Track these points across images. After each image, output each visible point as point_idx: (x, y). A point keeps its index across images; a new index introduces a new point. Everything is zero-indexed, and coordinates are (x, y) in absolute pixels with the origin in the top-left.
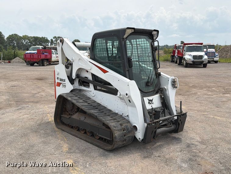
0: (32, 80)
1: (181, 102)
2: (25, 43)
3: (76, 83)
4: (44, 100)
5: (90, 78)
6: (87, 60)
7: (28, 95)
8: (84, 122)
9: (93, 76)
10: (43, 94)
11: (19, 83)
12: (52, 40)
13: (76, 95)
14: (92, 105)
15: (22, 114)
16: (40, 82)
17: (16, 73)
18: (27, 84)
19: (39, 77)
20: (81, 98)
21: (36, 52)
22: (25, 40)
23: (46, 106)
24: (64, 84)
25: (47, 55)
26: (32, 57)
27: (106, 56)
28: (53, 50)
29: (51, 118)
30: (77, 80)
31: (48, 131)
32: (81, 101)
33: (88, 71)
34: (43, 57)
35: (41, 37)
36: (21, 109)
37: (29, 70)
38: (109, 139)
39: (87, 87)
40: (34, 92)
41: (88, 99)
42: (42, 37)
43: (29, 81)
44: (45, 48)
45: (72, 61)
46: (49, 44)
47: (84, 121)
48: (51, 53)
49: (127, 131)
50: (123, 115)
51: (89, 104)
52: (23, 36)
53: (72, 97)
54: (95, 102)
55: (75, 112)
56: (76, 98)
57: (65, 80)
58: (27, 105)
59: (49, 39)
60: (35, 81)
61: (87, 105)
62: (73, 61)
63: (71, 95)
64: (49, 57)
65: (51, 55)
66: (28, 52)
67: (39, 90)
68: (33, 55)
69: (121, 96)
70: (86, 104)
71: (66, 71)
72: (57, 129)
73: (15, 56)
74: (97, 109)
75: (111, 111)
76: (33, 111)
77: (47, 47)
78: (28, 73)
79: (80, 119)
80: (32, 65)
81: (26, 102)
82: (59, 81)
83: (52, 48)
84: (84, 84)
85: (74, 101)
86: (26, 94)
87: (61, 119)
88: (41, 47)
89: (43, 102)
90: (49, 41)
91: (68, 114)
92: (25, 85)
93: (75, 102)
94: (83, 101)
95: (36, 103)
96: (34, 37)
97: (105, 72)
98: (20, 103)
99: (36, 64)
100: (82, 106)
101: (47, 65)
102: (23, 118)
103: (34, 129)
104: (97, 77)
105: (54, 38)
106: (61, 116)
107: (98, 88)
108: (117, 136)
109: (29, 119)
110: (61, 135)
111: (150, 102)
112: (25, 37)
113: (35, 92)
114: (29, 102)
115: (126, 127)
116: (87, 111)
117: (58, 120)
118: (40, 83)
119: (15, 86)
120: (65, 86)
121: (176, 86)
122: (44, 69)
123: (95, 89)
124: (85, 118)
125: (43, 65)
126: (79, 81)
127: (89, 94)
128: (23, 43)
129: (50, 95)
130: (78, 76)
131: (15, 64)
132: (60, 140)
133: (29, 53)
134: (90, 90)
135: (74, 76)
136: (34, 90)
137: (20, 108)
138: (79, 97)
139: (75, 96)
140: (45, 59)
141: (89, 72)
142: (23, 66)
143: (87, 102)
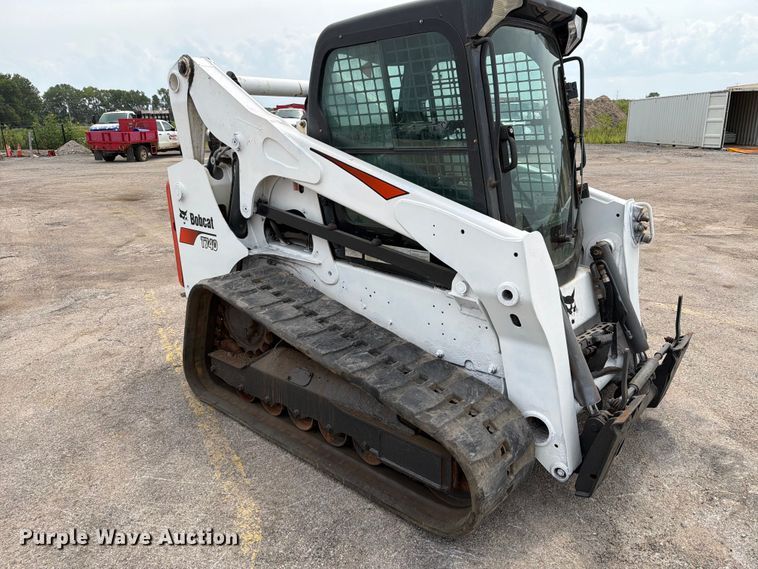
0: (110, 203)
1: (680, 299)
2: (91, 106)
3: (257, 232)
4: (144, 270)
5: (314, 214)
6: (302, 143)
7: (95, 250)
8: (306, 391)
9: (325, 208)
10: (140, 245)
11: (73, 214)
12: (155, 97)
13: (265, 283)
14: (335, 328)
15: (74, 330)
16: (131, 207)
17: (65, 183)
18: (93, 214)
19: (127, 193)
20: (286, 296)
21: (116, 125)
22: (90, 100)
23: (152, 292)
24: (210, 237)
25: (145, 133)
26: (107, 138)
27: (382, 126)
28: (160, 121)
29: (171, 346)
30: (260, 222)
31: (168, 420)
32: (289, 310)
33: (301, 189)
34: (135, 138)
35: (128, 90)
36: (70, 306)
37: (101, 174)
38: (437, 486)
39: (301, 248)
40: (114, 242)
41: (313, 296)
42: (132, 92)
43: (101, 206)
44: (139, 115)
45: (234, 148)
46: (150, 106)
47: (307, 388)
48: (154, 128)
49: (515, 450)
50: (468, 365)
51: (322, 321)
52: (84, 89)
53: (252, 296)
54: (343, 309)
55: (265, 344)
56: (267, 297)
57: (211, 221)
58: (93, 291)
59: (150, 96)
60: (118, 206)
61: (316, 327)
62: (239, 149)
63: (245, 285)
64: (150, 137)
65: (156, 133)
66: (97, 126)
67: (128, 235)
68: (109, 134)
69: (473, 299)
70: (311, 325)
71: (212, 187)
72: (196, 406)
73: (65, 139)
74: (360, 344)
75: (421, 350)
76: (111, 315)
77: (143, 112)
78: (96, 183)
79: (289, 378)
80: (110, 159)
81: (91, 278)
82: (189, 225)
83: (157, 115)
84: (288, 234)
85: (262, 315)
86: (90, 250)
87: (212, 368)
88: (128, 112)
89: (142, 277)
90: (149, 100)
91: (233, 347)
92: (88, 220)
93: (268, 317)
94: (298, 307)
95: (122, 280)
96: (112, 92)
97: (388, 192)
98: (71, 282)
99: (119, 157)
100: (299, 337)
101: (148, 158)
102: (76, 353)
103: (112, 414)
104: (344, 208)
105: (160, 94)
106: (210, 358)
107: (349, 253)
108: (485, 490)
109: (96, 358)
110: (220, 440)
111: (569, 306)
112: (90, 93)
113: (115, 240)
114: (97, 278)
115: (511, 433)
116: (327, 361)
117: (200, 370)
118: (131, 212)
119: (59, 224)
120: (214, 244)
121: (646, 232)
122: (141, 170)
123: (338, 256)
124: (312, 376)
125: (138, 159)
126: (267, 226)
127: (312, 275)
128: (87, 107)
129: (161, 249)
130: (261, 206)
131: (65, 158)
132: (217, 475)
133: (101, 130)
134: (316, 261)
135: (247, 207)
136: (114, 233)
137: (67, 302)
138: (275, 290)
139: (263, 288)
140: (141, 144)
141: (310, 190)
142: (87, 162)
143: (312, 314)
